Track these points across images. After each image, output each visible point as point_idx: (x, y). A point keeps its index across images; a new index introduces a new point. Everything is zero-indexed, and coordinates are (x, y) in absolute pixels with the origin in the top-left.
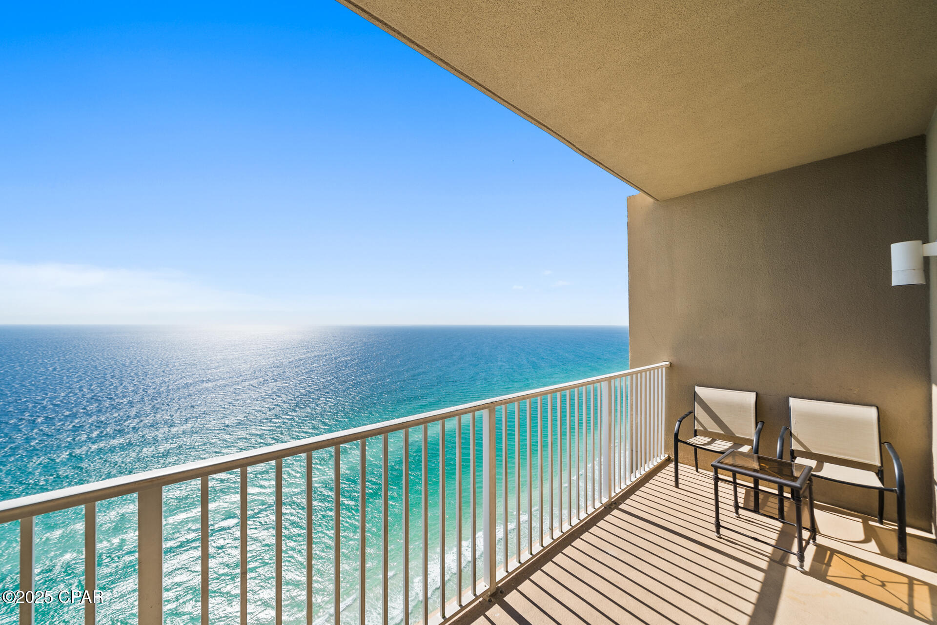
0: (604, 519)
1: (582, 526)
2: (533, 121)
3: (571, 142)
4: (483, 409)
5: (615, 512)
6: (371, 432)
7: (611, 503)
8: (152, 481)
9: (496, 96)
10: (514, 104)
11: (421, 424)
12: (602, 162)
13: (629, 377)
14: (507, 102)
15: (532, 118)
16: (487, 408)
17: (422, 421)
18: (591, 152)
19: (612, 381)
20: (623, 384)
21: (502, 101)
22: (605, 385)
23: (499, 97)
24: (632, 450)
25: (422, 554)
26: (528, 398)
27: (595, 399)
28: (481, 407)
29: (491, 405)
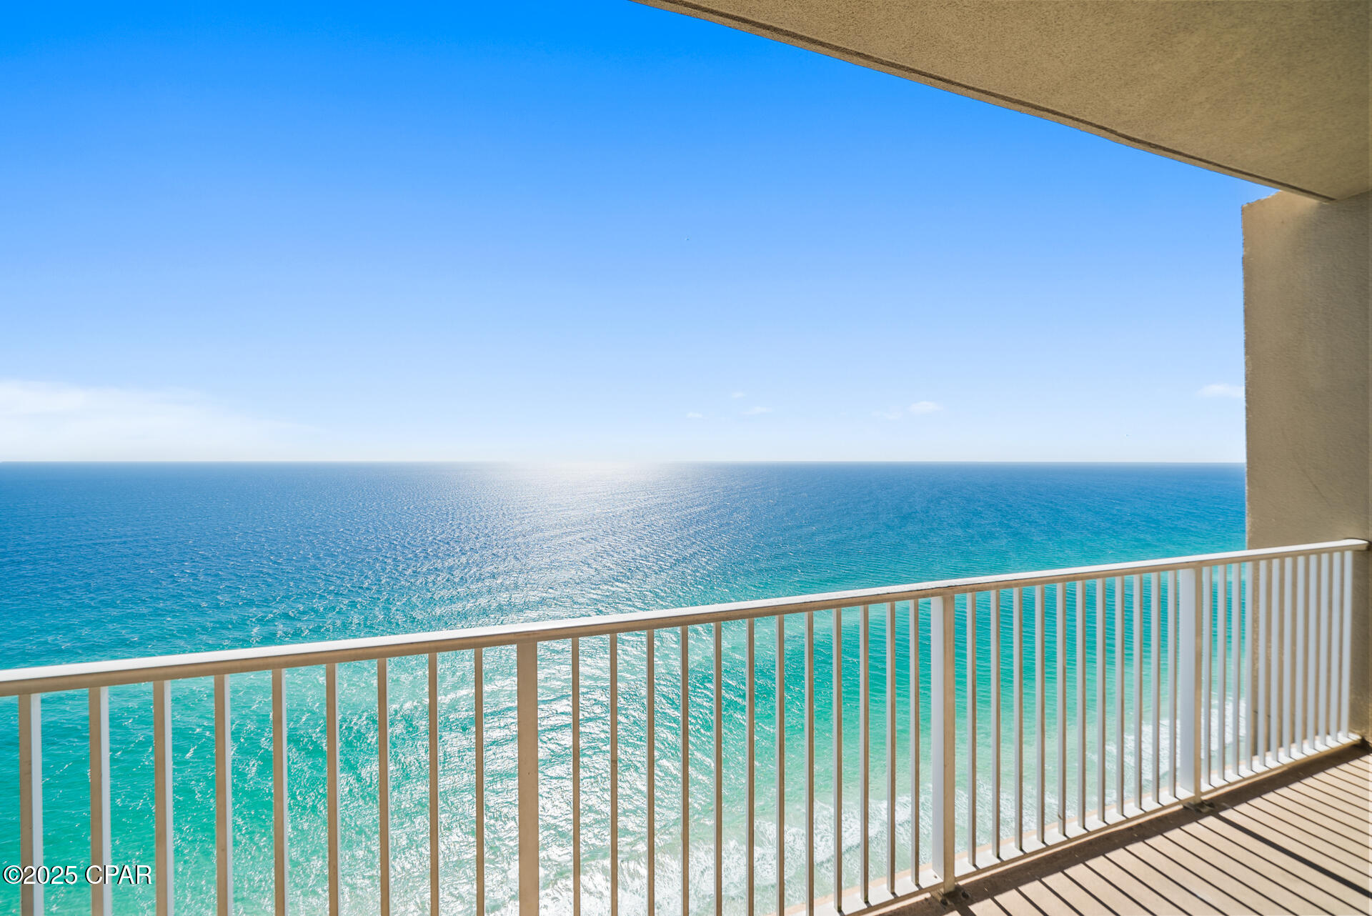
0: (1182, 827)
1: (1130, 829)
2: (1024, 108)
3: (1106, 126)
4: (933, 595)
5: (1210, 821)
6: (761, 611)
7: (1198, 801)
8: (528, 635)
9: (953, 83)
10: (987, 89)
11: (831, 608)
12: (1181, 150)
13: (1249, 566)
14: (973, 89)
15: (1023, 103)
16: (940, 594)
17: (834, 603)
18: (1153, 136)
19: (1205, 570)
20: (1232, 578)
21: (964, 89)
22: (1186, 577)
23: (959, 85)
24: (1256, 712)
25: (833, 799)
26: (1016, 585)
27: (1162, 602)
28: (930, 591)
29: (947, 590)
